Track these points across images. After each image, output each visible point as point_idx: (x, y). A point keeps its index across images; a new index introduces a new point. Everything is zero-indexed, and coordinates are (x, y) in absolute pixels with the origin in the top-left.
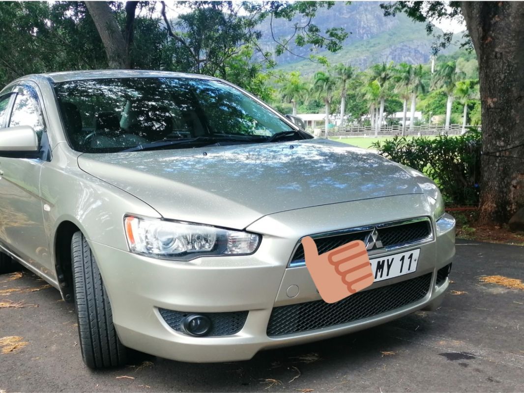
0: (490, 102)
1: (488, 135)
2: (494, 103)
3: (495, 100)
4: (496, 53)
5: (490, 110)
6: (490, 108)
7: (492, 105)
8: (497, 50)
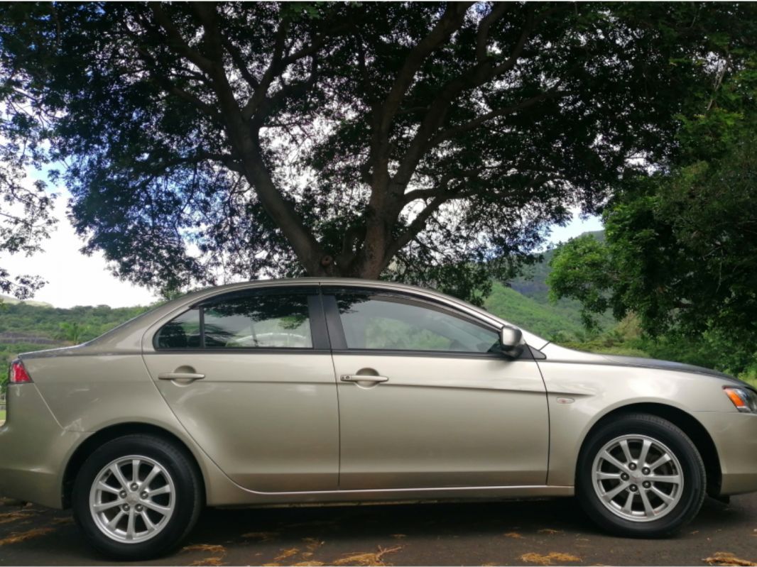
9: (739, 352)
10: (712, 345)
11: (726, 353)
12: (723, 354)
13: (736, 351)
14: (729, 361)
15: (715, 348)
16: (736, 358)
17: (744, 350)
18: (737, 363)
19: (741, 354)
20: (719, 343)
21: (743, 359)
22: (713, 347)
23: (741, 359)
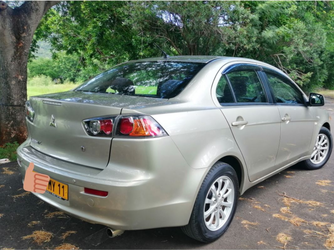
0: (21, 78)
1: (19, 95)
2: (22, 78)
3: (23, 77)
4: (25, 52)
5: (20, 82)
6: (21, 81)
7: (21, 80)
8: (25, 51)
9: (73, 71)
10: (61, 67)
11: (67, 71)
12: (66, 72)
13: (71, 70)
14: (68, 75)
15: (63, 68)
16: (72, 74)
17: (75, 70)
18: (72, 76)
19: (74, 72)
20: (64, 66)
21: (74, 74)
22: (61, 68)
23: (73, 74)
